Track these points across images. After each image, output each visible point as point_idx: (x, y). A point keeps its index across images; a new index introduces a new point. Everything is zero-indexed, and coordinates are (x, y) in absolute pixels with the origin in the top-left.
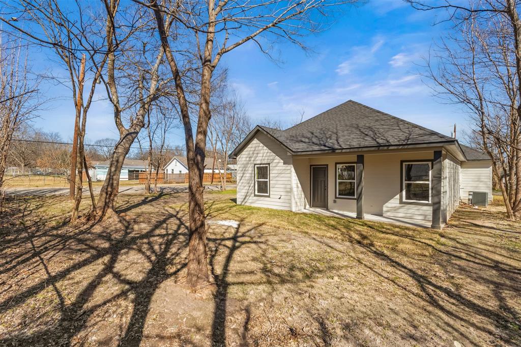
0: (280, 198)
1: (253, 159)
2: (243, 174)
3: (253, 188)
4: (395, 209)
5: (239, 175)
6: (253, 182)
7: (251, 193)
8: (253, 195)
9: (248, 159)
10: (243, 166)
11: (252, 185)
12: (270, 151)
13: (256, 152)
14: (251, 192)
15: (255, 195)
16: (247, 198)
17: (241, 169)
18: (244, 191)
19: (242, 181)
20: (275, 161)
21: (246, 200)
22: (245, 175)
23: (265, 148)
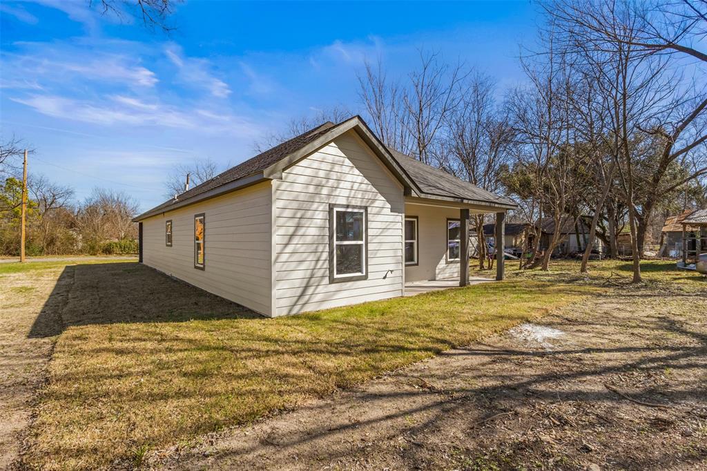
0: (385, 278)
1: (325, 191)
2: (298, 227)
3: (326, 265)
4: (444, 269)
5: (282, 231)
6: (327, 249)
7: (323, 277)
8: (326, 280)
9: (311, 189)
10: (295, 205)
11: (325, 256)
12: (366, 181)
13: (334, 176)
14: (320, 273)
15: (332, 281)
16: (310, 291)
17: (288, 213)
18: (300, 274)
19: (290, 249)
20: (377, 204)
21: (306, 298)
22: (301, 231)
23: (357, 172)
